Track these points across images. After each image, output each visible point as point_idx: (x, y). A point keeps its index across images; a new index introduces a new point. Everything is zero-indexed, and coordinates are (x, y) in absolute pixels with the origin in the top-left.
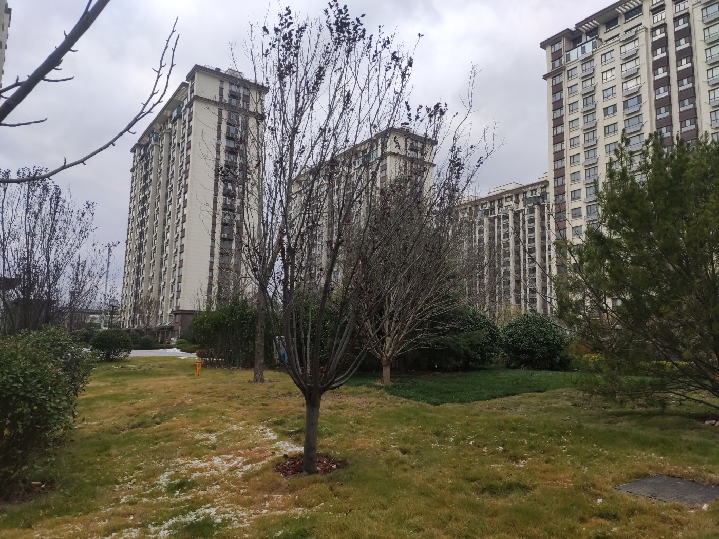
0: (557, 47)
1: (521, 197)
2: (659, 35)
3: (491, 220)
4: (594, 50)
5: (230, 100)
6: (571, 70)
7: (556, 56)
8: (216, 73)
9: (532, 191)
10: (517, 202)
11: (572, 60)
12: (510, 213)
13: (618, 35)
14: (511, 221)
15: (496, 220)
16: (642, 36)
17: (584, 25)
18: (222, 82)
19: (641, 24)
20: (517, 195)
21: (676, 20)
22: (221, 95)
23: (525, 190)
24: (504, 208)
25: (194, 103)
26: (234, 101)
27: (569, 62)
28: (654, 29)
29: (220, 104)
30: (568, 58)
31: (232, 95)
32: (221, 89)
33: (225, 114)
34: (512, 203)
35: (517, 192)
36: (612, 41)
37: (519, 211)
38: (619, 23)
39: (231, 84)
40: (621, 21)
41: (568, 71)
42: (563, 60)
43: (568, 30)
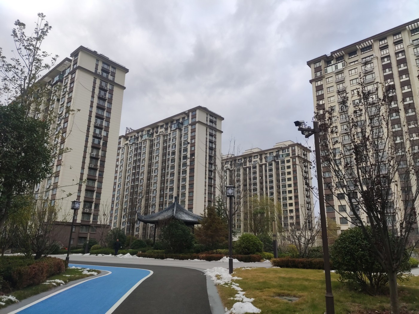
0: (318, 65)
1: (263, 156)
2: (386, 61)
3: (245, 169)
4: (344, 67)
5: (102, 73)
6: (328, 78)
7: (317, 70)
8: (94, 54)
9: (270, 153)
10: (261, 159)
11: (328, 73)
12: (257, 165)
13: (357, 61)
14: (258, 170)
15: (248, 169)
16: (375, 61)
17: (336, 53)
18: (98, 60)
19: (373, 55)
20: (261, 155)
21: (397, 54)
22: (96, 69)
23: (266, 152)
24: (253, 162)
25: (77, 71)
26: (105, 75)
27: (327, 73)
28: (383, 58)
29: (95, 74)
30: (326, 71)
31: (103, 70)
32: (97, 65)
33: (98, 82)
34: (258, 159)
35: (261, 153)
36: (353, 63)
37: (263, 165)
38: (358, 54)
39: (104, 63)
40: (359, 53)
41: (326, 78)
42: (323, 72)
43: (326, 55)
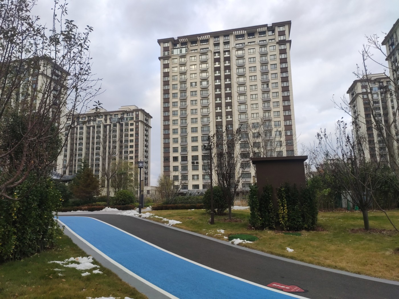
0: (166, 45)
1: (108, 117)
2: (217, 56)
3: (88, 128)
4: (187, 53)
6: (174, 59)
7: (166, 49)
9: (115, 115)
10: (106, 120)
11: (174, 54)
12: (102, 125)
13: (197, 50)
14: (102, 129)
15: (91, 128)
16: (209, 53)
17: (182, 39)
19: (208, 48)
21: (225, 52)
27: (172, 54)
28: (215, 53)
30: (172, 53)
34: (103, 120)
36: (194, 51)
40: (199, 43)
41: (172, 59)
42: (170, 53)
43: (173, 38)
